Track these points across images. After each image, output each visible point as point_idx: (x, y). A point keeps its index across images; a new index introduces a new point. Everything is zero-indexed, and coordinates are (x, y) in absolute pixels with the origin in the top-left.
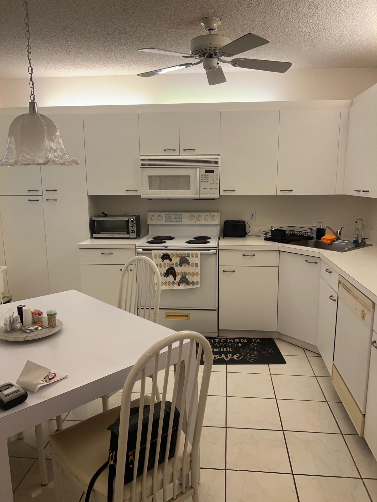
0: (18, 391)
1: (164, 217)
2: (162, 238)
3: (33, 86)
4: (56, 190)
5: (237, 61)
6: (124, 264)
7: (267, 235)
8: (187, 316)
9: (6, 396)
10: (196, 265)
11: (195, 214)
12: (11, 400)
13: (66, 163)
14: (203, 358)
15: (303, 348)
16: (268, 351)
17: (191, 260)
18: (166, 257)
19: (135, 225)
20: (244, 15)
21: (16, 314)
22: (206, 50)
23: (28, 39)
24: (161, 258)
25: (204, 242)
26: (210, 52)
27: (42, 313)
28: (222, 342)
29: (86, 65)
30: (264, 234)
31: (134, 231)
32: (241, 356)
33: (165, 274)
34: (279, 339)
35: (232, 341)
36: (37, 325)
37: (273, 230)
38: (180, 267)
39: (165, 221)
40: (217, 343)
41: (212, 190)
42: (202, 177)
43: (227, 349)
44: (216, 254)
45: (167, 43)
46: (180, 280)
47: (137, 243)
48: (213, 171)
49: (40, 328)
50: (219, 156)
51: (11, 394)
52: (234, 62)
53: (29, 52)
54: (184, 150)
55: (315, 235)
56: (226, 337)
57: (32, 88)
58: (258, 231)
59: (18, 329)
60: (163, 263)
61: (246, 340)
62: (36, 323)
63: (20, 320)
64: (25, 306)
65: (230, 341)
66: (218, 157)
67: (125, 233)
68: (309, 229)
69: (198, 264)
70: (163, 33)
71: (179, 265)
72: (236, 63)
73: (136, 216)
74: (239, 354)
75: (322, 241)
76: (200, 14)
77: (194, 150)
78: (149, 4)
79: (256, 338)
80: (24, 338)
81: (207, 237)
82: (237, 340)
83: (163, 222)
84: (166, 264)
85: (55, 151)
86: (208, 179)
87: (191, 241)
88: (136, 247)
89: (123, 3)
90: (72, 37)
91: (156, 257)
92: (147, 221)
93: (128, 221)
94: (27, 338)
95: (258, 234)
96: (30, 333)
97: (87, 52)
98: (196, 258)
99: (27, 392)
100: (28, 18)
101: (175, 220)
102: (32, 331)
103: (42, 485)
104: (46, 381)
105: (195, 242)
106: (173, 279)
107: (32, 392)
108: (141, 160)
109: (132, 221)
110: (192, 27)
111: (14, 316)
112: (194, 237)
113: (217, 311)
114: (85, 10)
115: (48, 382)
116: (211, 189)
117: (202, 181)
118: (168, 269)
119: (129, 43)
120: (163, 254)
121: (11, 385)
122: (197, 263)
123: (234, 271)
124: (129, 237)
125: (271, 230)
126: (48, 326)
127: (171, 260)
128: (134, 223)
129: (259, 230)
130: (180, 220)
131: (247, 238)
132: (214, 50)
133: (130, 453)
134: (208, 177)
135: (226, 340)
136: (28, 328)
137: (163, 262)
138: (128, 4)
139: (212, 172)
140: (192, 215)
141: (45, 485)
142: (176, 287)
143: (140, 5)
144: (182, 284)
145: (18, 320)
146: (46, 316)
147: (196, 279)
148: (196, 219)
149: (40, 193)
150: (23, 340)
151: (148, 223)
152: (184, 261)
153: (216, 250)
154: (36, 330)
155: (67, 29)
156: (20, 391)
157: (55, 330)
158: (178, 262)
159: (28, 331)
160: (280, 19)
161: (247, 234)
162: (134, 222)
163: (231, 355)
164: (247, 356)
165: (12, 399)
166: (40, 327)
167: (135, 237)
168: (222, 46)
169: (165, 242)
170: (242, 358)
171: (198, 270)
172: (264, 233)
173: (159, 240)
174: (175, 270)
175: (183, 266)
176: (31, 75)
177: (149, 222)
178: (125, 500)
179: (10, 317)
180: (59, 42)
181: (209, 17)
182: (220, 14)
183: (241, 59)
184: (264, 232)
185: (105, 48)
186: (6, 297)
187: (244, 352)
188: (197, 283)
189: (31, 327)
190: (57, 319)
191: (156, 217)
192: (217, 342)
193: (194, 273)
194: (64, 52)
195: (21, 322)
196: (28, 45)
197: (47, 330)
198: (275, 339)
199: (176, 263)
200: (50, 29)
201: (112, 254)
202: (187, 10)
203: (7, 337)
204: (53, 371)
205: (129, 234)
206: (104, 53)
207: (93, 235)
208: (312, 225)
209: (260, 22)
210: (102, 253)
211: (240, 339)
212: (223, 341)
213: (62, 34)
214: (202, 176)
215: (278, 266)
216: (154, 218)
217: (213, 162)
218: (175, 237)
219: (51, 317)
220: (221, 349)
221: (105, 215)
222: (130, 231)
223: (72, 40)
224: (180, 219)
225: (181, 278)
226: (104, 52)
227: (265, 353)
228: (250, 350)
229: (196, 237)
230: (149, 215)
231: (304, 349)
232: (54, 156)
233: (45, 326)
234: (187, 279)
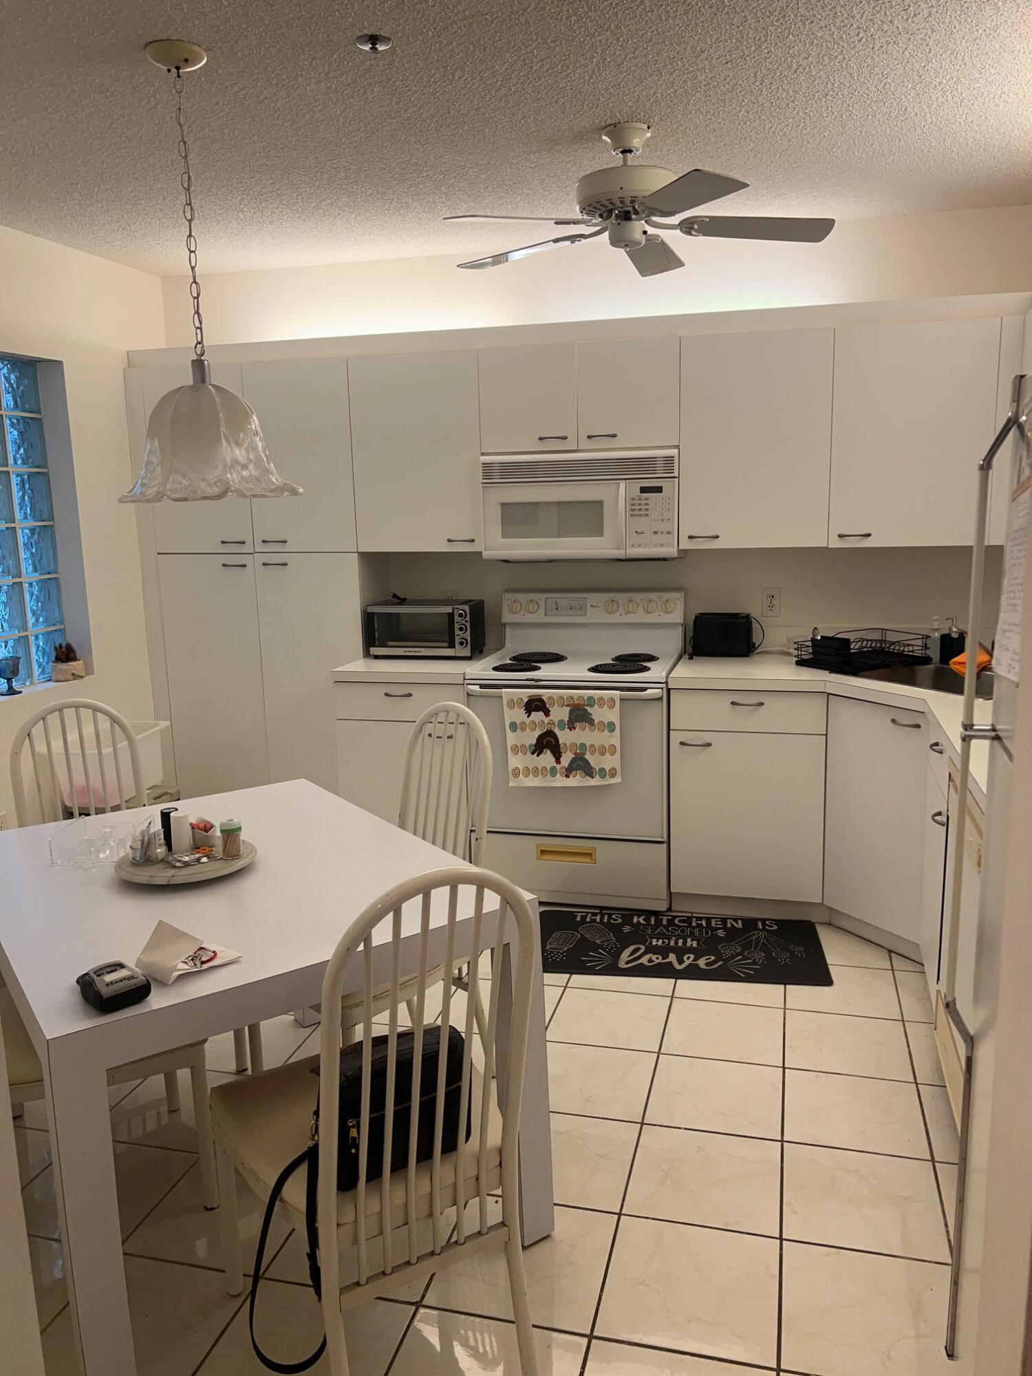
0: (132, 977)
1: (542, 604)
2: (535, 658)
3: (201, 323)
4: (286, 542)
5: (693, 223)
6: (414, 720)
7: (803, 653)
8: (590, 855)
9: (107, 985)
10: (611, 727)
11: (621, 597)
12: (116, 993)
13: (267, 494)
14: (620, 960)
15: (887, 949)
16: (792, 953)
17: (597, 713)
18: (535, 705)
19: (468, 625)
20: (704, 111)
21: (157, 826)
22: (612, 203)
23: (190, 221)
24: (524, 708)
25: (634, 668)
26: (622, 207)
27: (212, 826)
28: (677, 925)
29: (353, 239)
30: (795, 649)
31: (466, 640)
32: (718, 962)
33: (533, 748)
34: (830, 924)
35: (704, 923)
36: (199, 853)
37: (819, 638)
38: (571, 730)
39: (546, 615)
40: (664, 926)
41: (659, 535)
42: (633, 505)
43: (685, 942)
44: (661, 699)
45: (536, 182)
46: (569, 765)
47: (468, 670)
48: (661, 487)
49: (205, 860)
50: (677, 450)
51: (117, 982)
52: (685, 225)
53: (192, 249)
54: (589, 437)
55: (935, 653)
56: (689, 912)
57: (198, 328)
58: (785, 640)
59: (160, 858)
60: (527, 721)
61: (740, 922)
62: (199, 848)
63: (164, 839)
64: (177, 810)
65: (697, 924)
66: (674, 452)
67: (446, 645)
68: (921, 637)
69: (614, 724)
70: (517, 164)
71: (567, 726)
72: (692, 228)
73: (471, 604)
74: (714, 956)
75: (951, 669)
76: (597, 119)
77: (615, 436)
78: (471, 109)
79: (768, 920)
80: (168, 878)
81: (648, 655)
82: (716, 921)
83: (540, 617)
84: (537, 723)
85: (245, 467)
86: (647, 510)
87: (601, 665)
88: (465, 679)
89: (410, 111)
90: (311, 185)
91: (512, 703)
92: (501, 617)
93: (451, 616)
94: (173, 878)
95: (785, 649)
96: (183, 869)
97: (350, 212)
98: (611, 710)
99: (151, 982)
100: (189, 176)
101: (571, 613)
102: (186, 864)
103: (206, 1209)
104: (195, 964)
105: (616, 668)
106: (554, 760)
107: (163, 984)
108: (483, 464)
109: (460, 615)
110: (585, 146)
111: (152, 830)
112: (616, 656)
113: (665, 845)
114: (328, 130)
115: (197, 968)
116: (656, 533)
117: (631, 515)
118: (542, 734)
119: (443, 189)
120: (529, 697)
121: (121, 966)
122: (612, 722)
123: (709, 745)
124: (454, 655)
125: (812, 638)
126: (224, 856)
127: (547, 713)
128: (466, 619)
129: (787, 639)
130: (583, 613)
131: (755, 658)
132: (632, 202)
133: (351, 1122)
134: (647, 504)
135: (689, 919)
136: (179, 858)
137: (528, 717)
138: (421, 111)
139: (659, 490)
140: (614, 599)
141: (212, 1209)
142: (560, 781)
143: (449, 113)
144: (576, 774)
145: (160, 839)
146: (218, 833)
147: (609, 762)
148: (621, 610)
149: (248, 548)
150: (166, 883)
151: (504, 621)
152: (579, 715)
153: (662, 689)
154: (196, 863)
155: (295, 171)
156: (136, 978)
157: (236, 864)
158: (566, 719)
159: (178, 864)
160: (801, 114)
161: (756, 649)
162: (465, 617)
163: (692, 957)
164: (735, 962)
165: (119, 992)
166: (205, 856)
167: (469, 655)
168: (649, 193)
169: (538, 668)
170: (719, 966)
171: (615, 739)
172: (796, 646)
173: (526, 662)
174: (559, 737)
175: (577, 728)
176: (196, 300)
177: (507, 617)
178: (342, 1225)
179: (143, 833)
180: (283, 197)
181: (619, 123)
182: (644, 116)
183: (701, 219)
184: (795, 643)
185: (391, 203)
186: (166, 793)
187: (727, 953)
188: (613, 773)
189: (187, 856)
190: (243, 840)
191: (523, 604)
192: (665, 922)
193: (604, 747)
194: (297, 215)
195: (166, 844)
196: (190, 235)
197: (218, 864)
198: (817, 923)
199: (561, 722)
200: (258, 172)
201: (410, 695)
202: (563, 113)
203: (134, 874)
204: (212, 947)
205: (454, 647)
206: (390, 211)
207: (371, 648)
208: (929, 626)
209: (751, 123)
210: (387, 695)
211: (724, 920)
212: (679, 921)
213: (286, 181)
214: (634, 502)
215: (825, 733)
216: (518, 609)
217: (660, 466)
218: (568, 657)
219: (228, 836)
220: (669, 942)
221: (399, 601)
222: (457, 641)
223: (312, 191)
224: (582, 609)
225: (574, 758)
226: (388, 210)
227: (783, 958)
228: (746, 946)
229: (619, 656)
230: (507, 600)
231: (890, 951)
232: (243, 478)
233: (217, 855)
234: (587, 761)
